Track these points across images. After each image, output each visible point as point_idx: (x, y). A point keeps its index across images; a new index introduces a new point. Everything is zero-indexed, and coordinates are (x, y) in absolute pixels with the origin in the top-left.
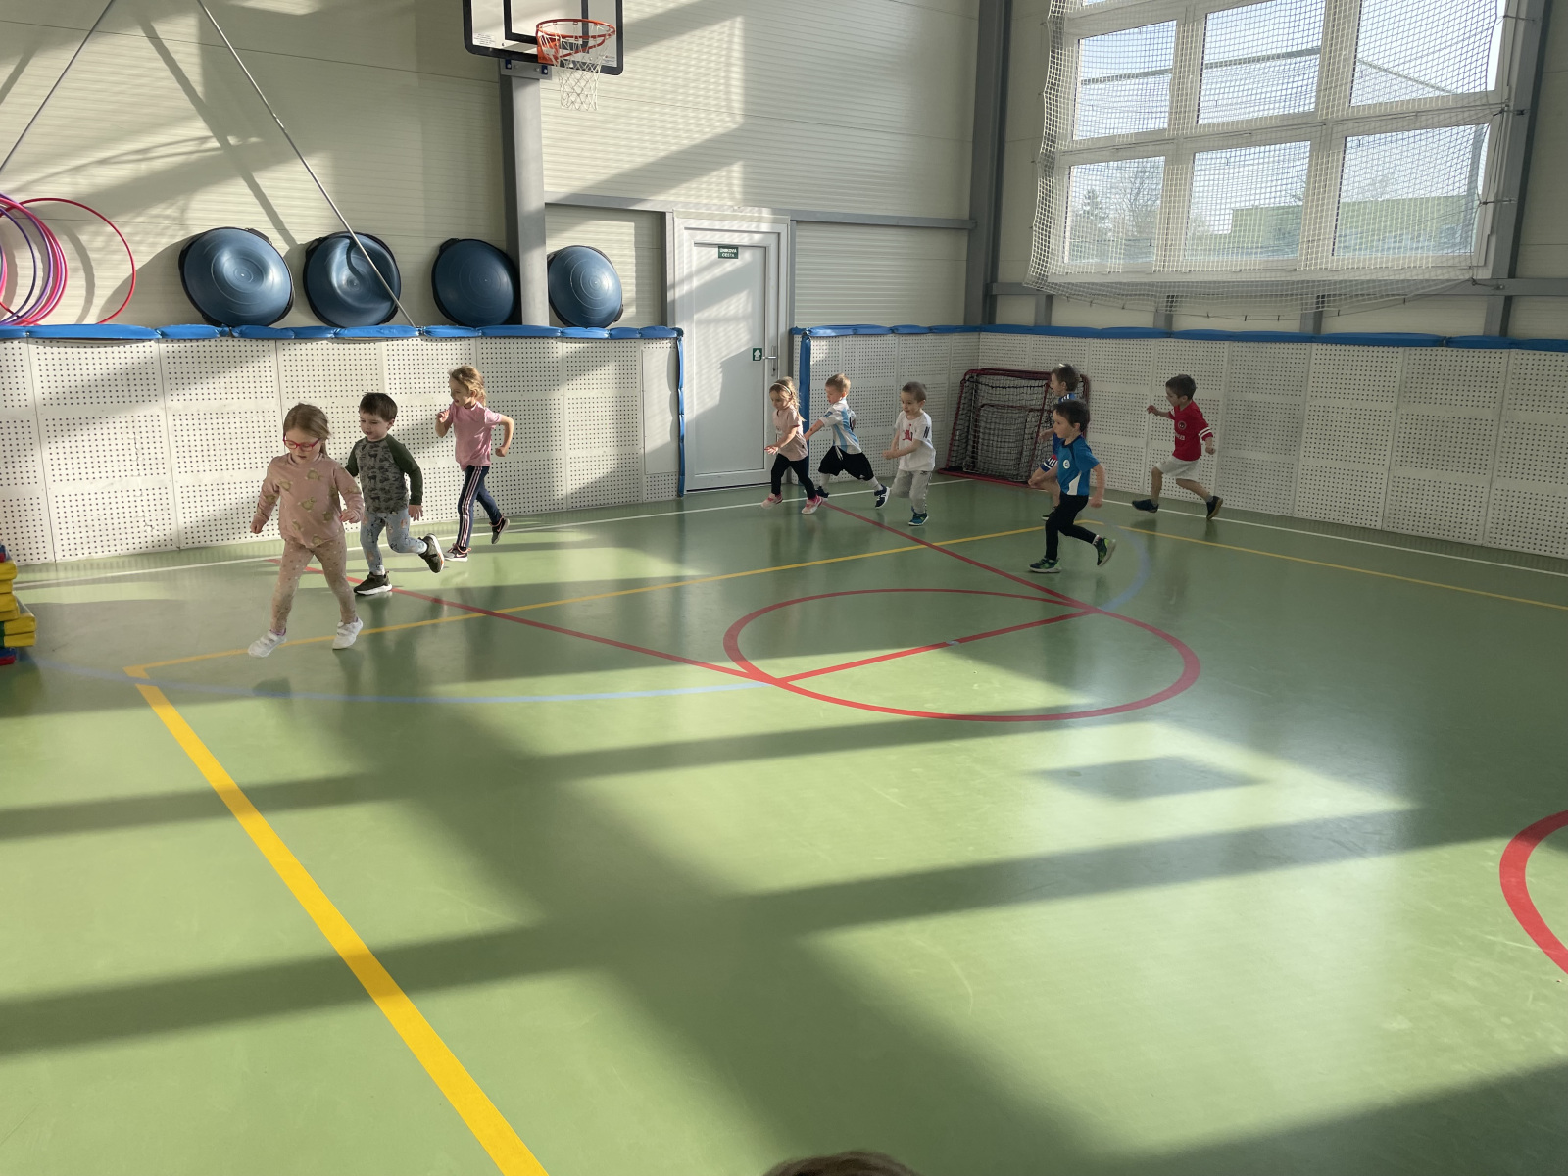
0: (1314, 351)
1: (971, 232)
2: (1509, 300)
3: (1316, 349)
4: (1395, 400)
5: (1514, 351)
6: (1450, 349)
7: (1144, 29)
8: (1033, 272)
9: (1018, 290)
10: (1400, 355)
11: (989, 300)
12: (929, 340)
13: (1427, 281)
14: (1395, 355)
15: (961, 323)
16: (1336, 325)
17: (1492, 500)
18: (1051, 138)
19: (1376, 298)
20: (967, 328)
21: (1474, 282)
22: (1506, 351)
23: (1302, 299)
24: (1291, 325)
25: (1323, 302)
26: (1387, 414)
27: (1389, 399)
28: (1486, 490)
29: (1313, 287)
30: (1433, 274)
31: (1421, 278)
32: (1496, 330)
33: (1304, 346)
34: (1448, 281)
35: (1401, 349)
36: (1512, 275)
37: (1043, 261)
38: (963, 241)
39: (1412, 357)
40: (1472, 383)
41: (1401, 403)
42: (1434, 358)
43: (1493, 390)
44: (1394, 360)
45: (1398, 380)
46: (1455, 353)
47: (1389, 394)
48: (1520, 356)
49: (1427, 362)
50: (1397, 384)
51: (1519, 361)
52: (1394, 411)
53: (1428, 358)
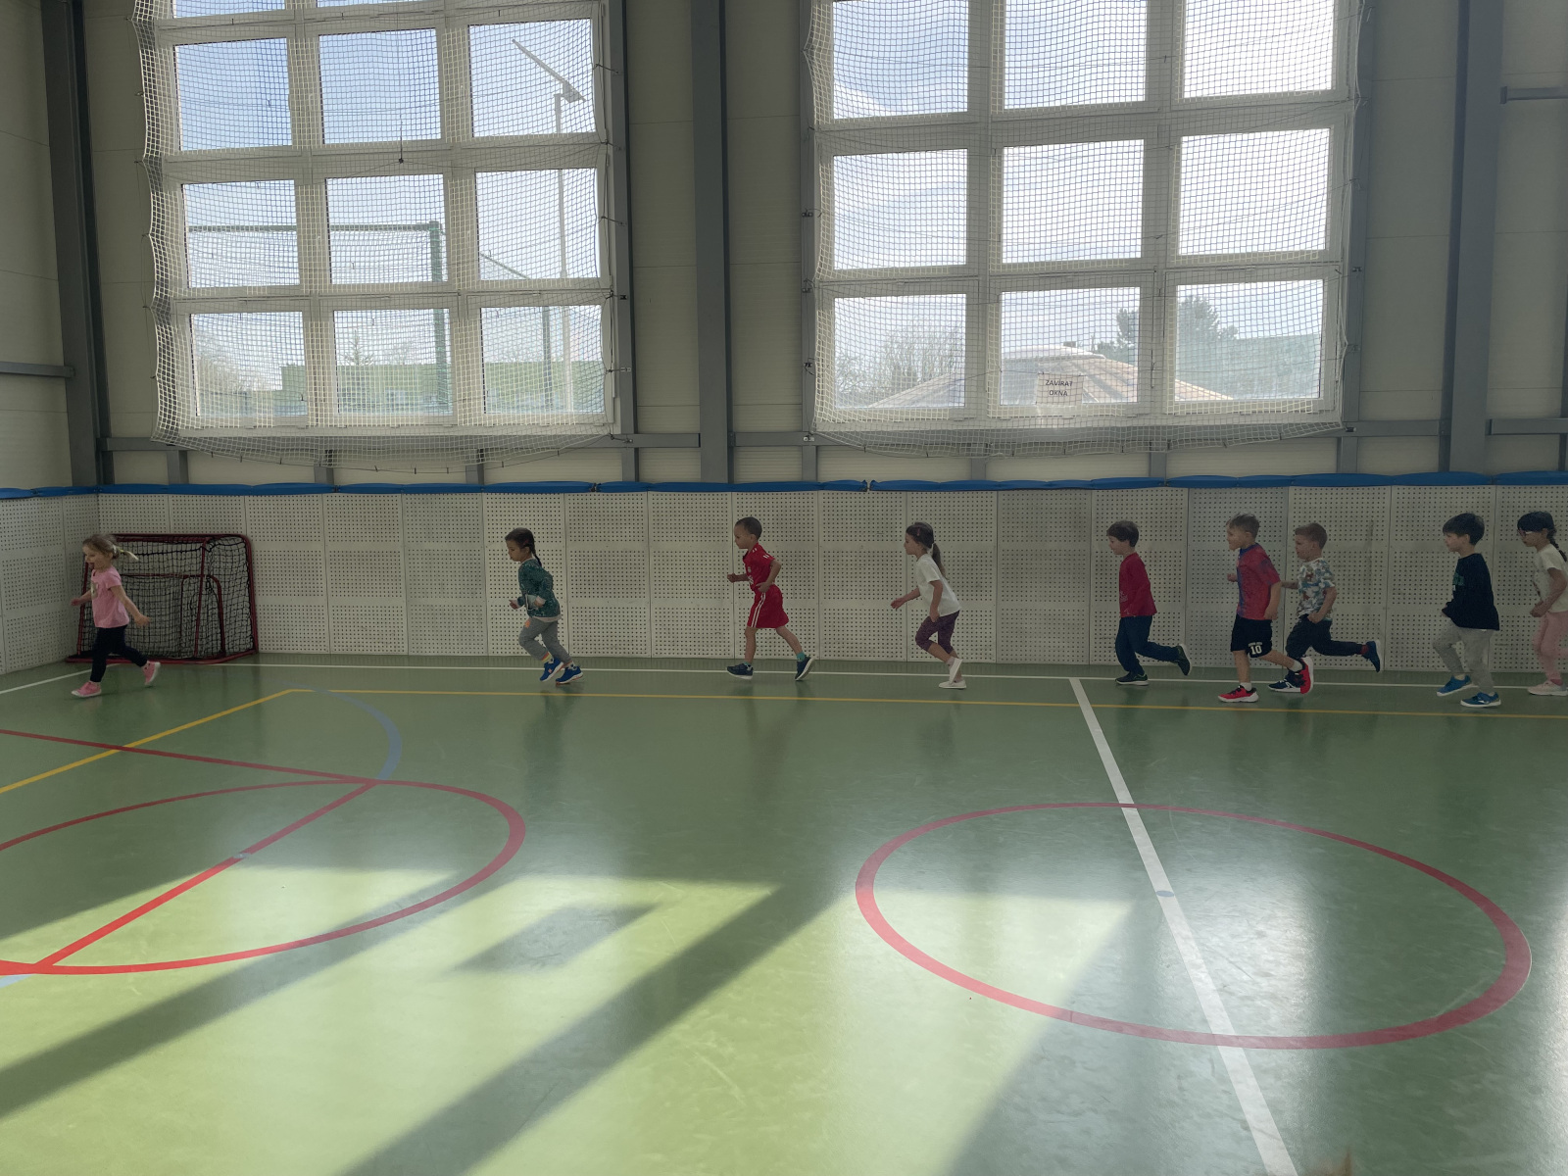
0: (485, 501)
1: (68, 380)
2: (637, 450)
3: (486, 498)
4: (562, 539)
5: (650, 493)
6: (601, 493)
7: (262, 184)
8: (161, 425)
9: (144, 445)
10: (561, 500)
11: (104, 457)
12: (33, 504)
13: (574, 436)
14: (557, 500)
15: (68, 483)
16: (499, 475)
17: (653, 619)
18: (164, 283)
19: (533, 451)
20: (78, 489)
21: (612, 437)
22: (644, 494)
23: (462, 453)
24: (457, 477)
25: (482, 456)
26: (557, 553)
27: (558, 539)
28: (647, 610)
29: (471, 442)
30: (578, 430)
31: (569, 433)
32: (631, 477)
33: (474, 495)
34: (592, 436)
35: (561, 495)
36: (636, 432)
37: (171, 414)
38: (61, 389)
39: (572, 501)
40: (623, 522)
41: (569, 542)
42: (589, 501)
43: (640, 526)
44: (557, 505)
45: (562, 522)
46: (605, 497)
47: (558, 535)
48: (655, 497)
49: (584, 505)
50: (562, 526)
51: (655, 501)
52: (563, 550)
53: (584, 502)
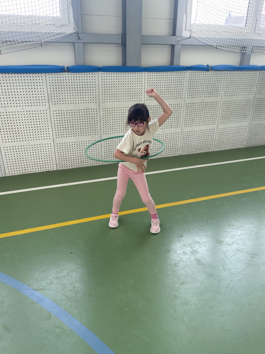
2: (84, 45)
4: (47, 104)
5: (100, 73)
6: (69, 73)
10: (44, 78)
22: (96, 73)
26: (45, 112)
27: (44, 104)
35: (43, 75)
36: (83, 31)
39: (51, 79)
40: (84, 91)
41: (51, 106)
42: (62, 79)
43: (94, 94)
44: (41, 81)
45: (46, 92)
46: (72, 76)
47: (44, 101)
48: (103, 75)
49: (59, 81)
50: (46, 95)
51: (103, 78)
52: (48, 110)
53: (59, 79)
